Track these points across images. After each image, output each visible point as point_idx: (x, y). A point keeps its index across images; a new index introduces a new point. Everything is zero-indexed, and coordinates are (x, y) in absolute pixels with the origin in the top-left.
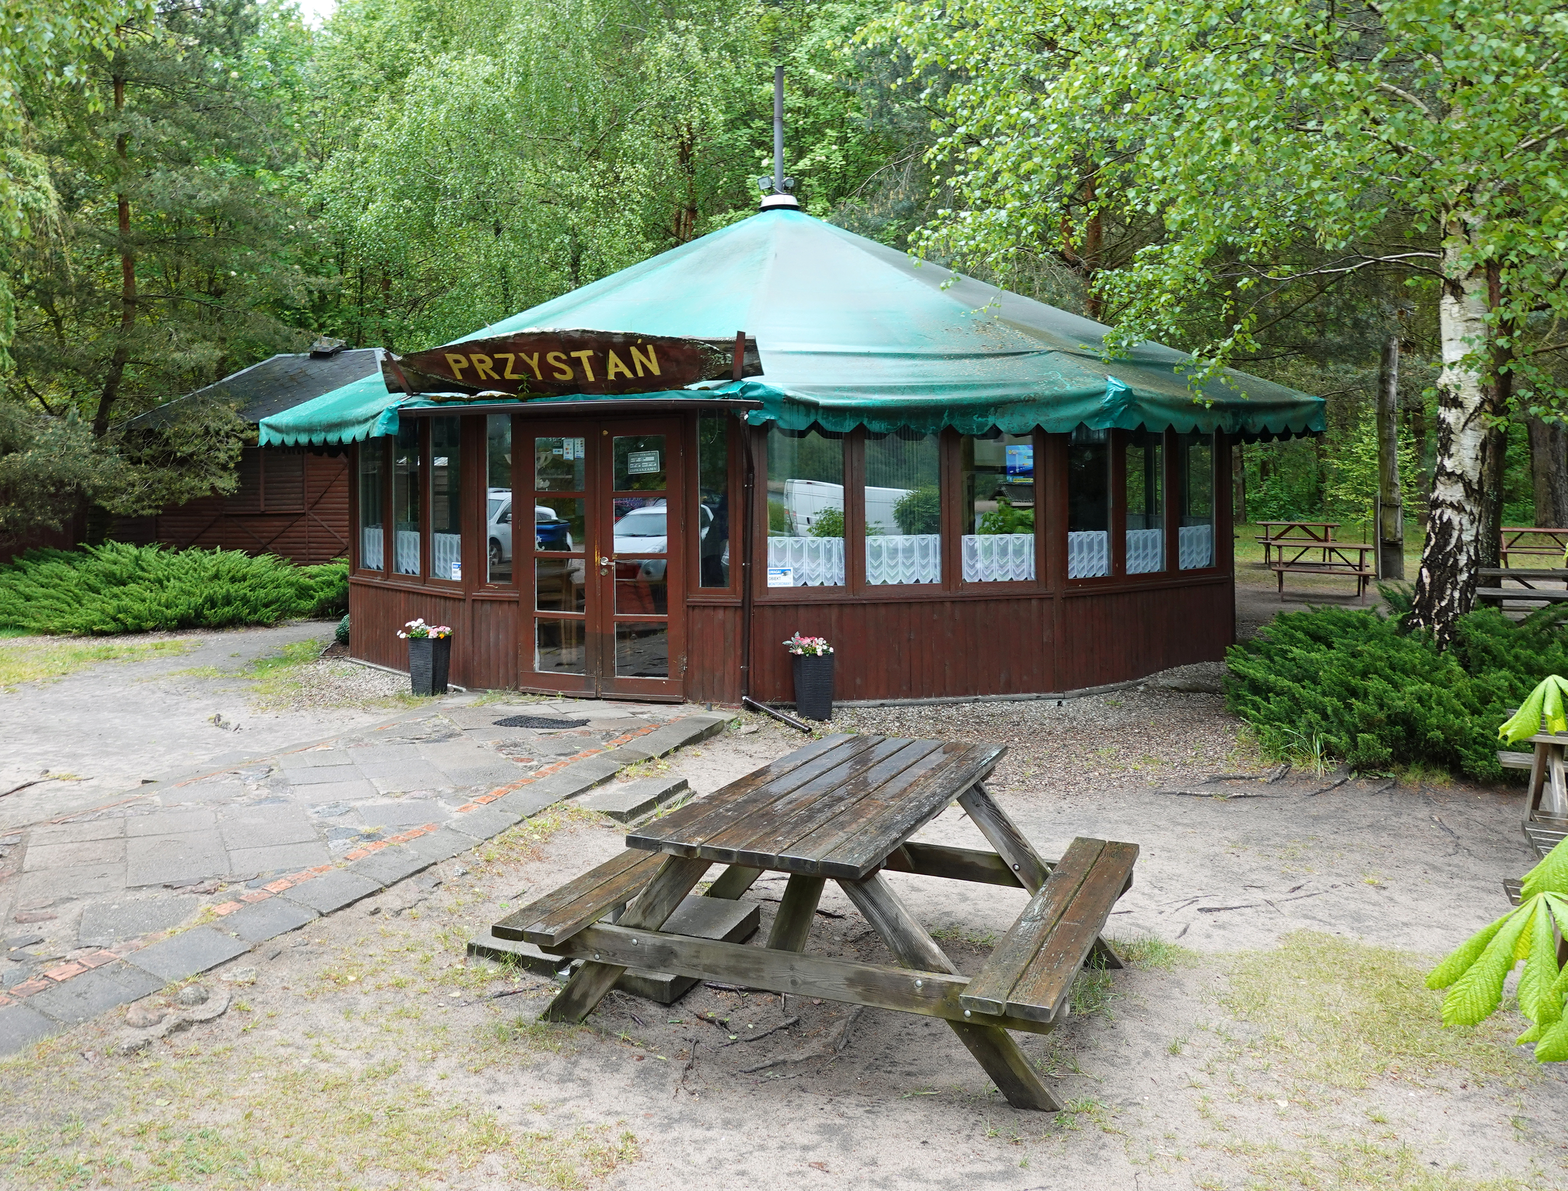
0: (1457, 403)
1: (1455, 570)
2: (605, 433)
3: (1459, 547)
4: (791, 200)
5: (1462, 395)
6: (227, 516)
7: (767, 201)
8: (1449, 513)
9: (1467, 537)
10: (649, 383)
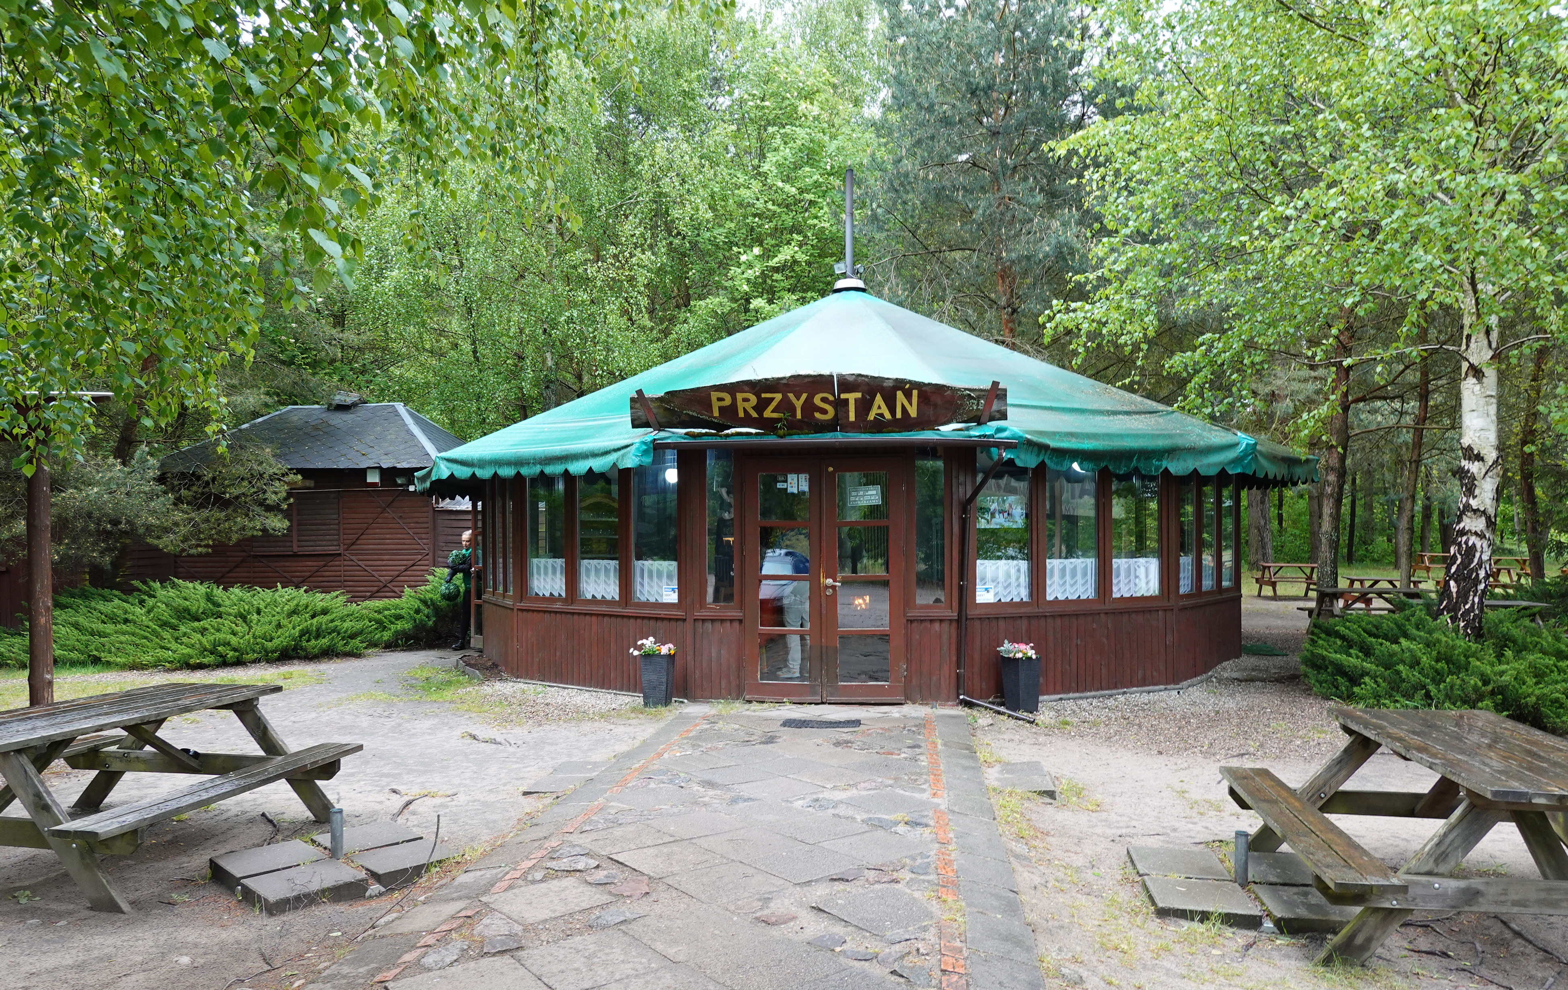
0: (1479, 458)
1: (1477, 581)
2: (831, 469)
3: (1480, 564)
4: (860, 284)
5: (1483, 453)
6: (255, 557)
7: (840, 284)
8: (1473, 539)
9: (1485, 557)
10: (906, 423)
